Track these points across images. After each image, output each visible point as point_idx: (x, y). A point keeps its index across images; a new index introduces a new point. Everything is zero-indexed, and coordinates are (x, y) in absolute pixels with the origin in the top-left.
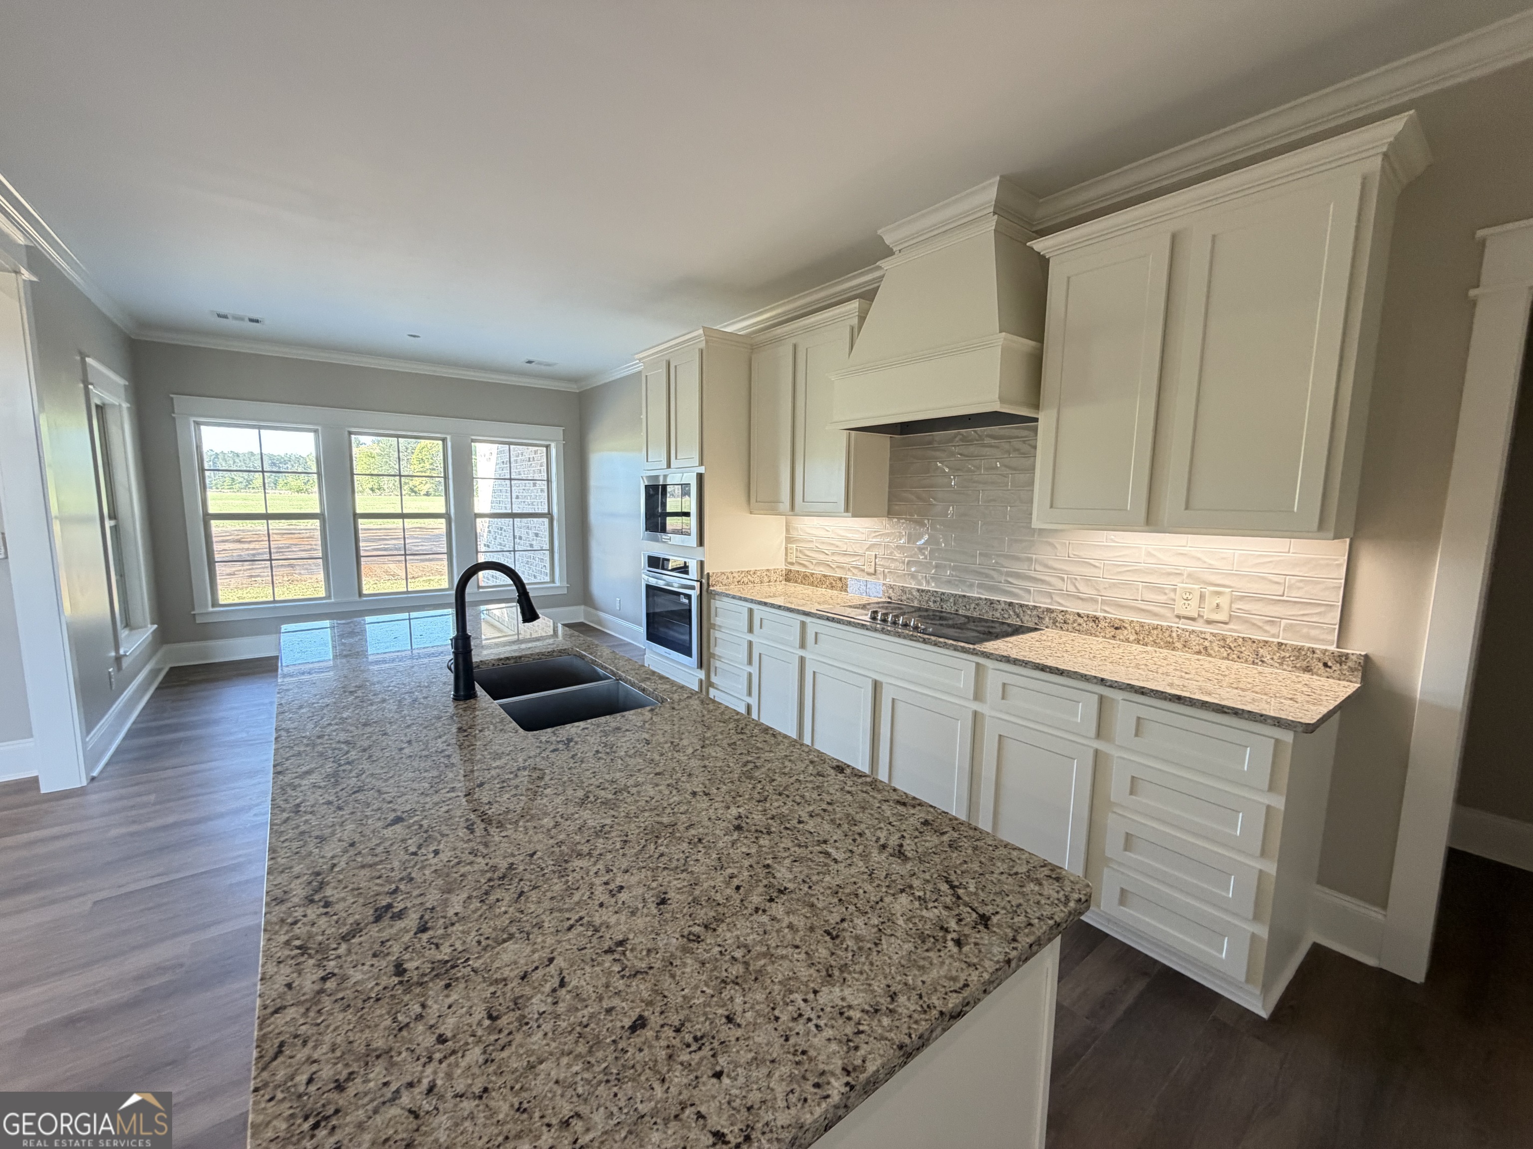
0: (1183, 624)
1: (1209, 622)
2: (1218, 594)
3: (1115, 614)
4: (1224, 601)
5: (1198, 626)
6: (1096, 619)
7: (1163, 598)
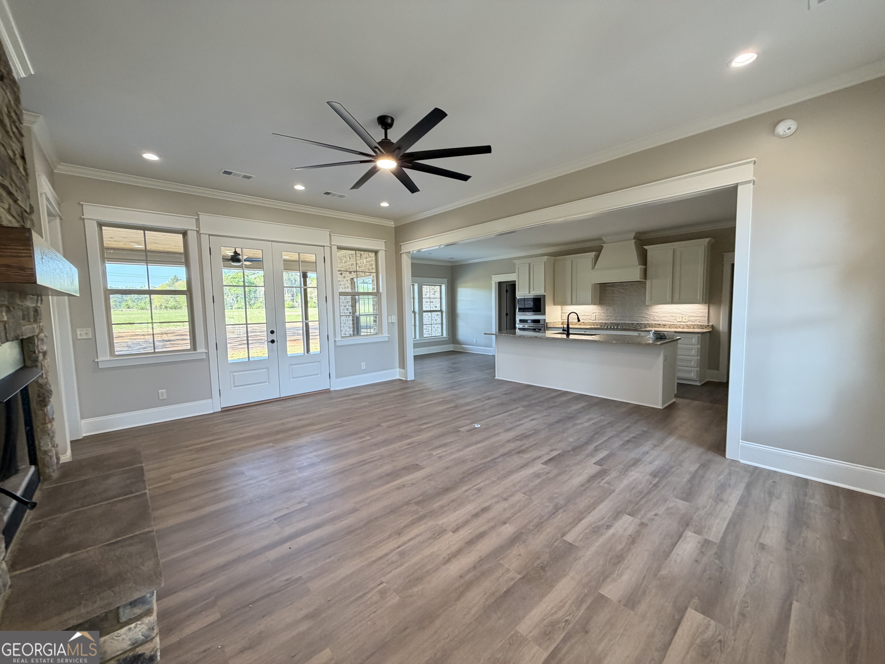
0: (679, 323)
1: (684, 322)
2: (685, 316)
3: (664, 323)
4: (686, 318)
5: (682, 323)
6: (659, 324)
7: (674, 318)
